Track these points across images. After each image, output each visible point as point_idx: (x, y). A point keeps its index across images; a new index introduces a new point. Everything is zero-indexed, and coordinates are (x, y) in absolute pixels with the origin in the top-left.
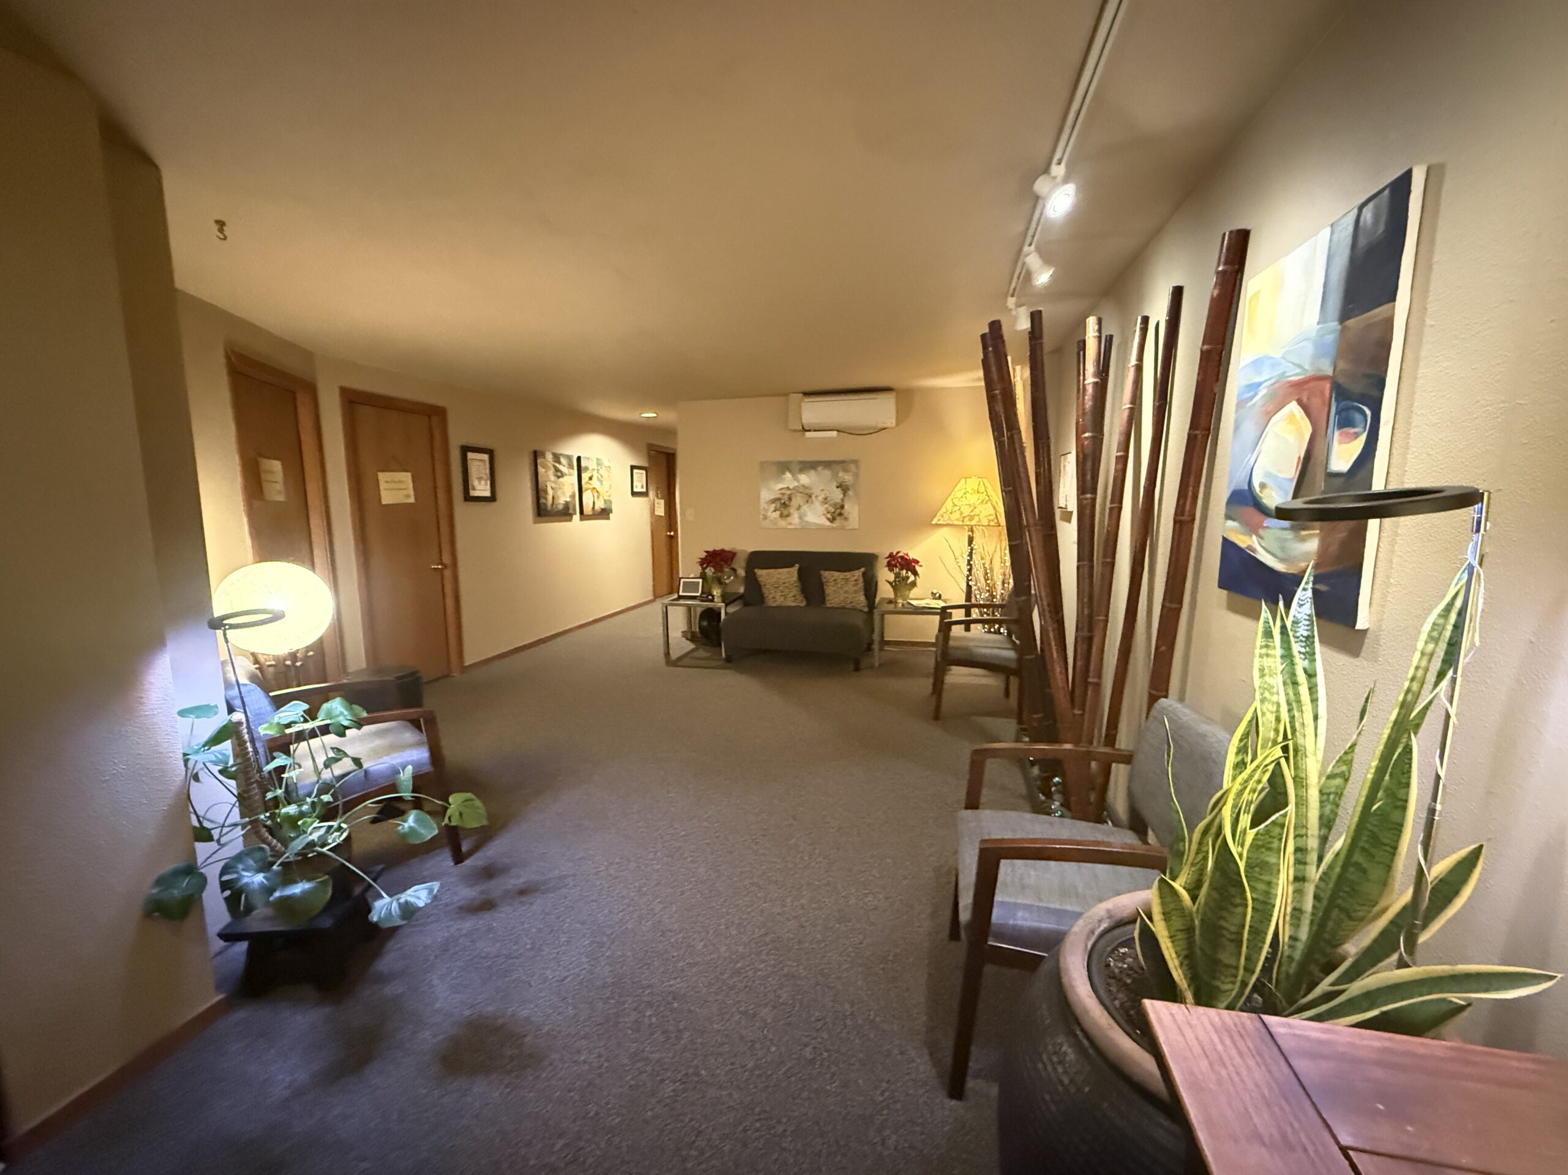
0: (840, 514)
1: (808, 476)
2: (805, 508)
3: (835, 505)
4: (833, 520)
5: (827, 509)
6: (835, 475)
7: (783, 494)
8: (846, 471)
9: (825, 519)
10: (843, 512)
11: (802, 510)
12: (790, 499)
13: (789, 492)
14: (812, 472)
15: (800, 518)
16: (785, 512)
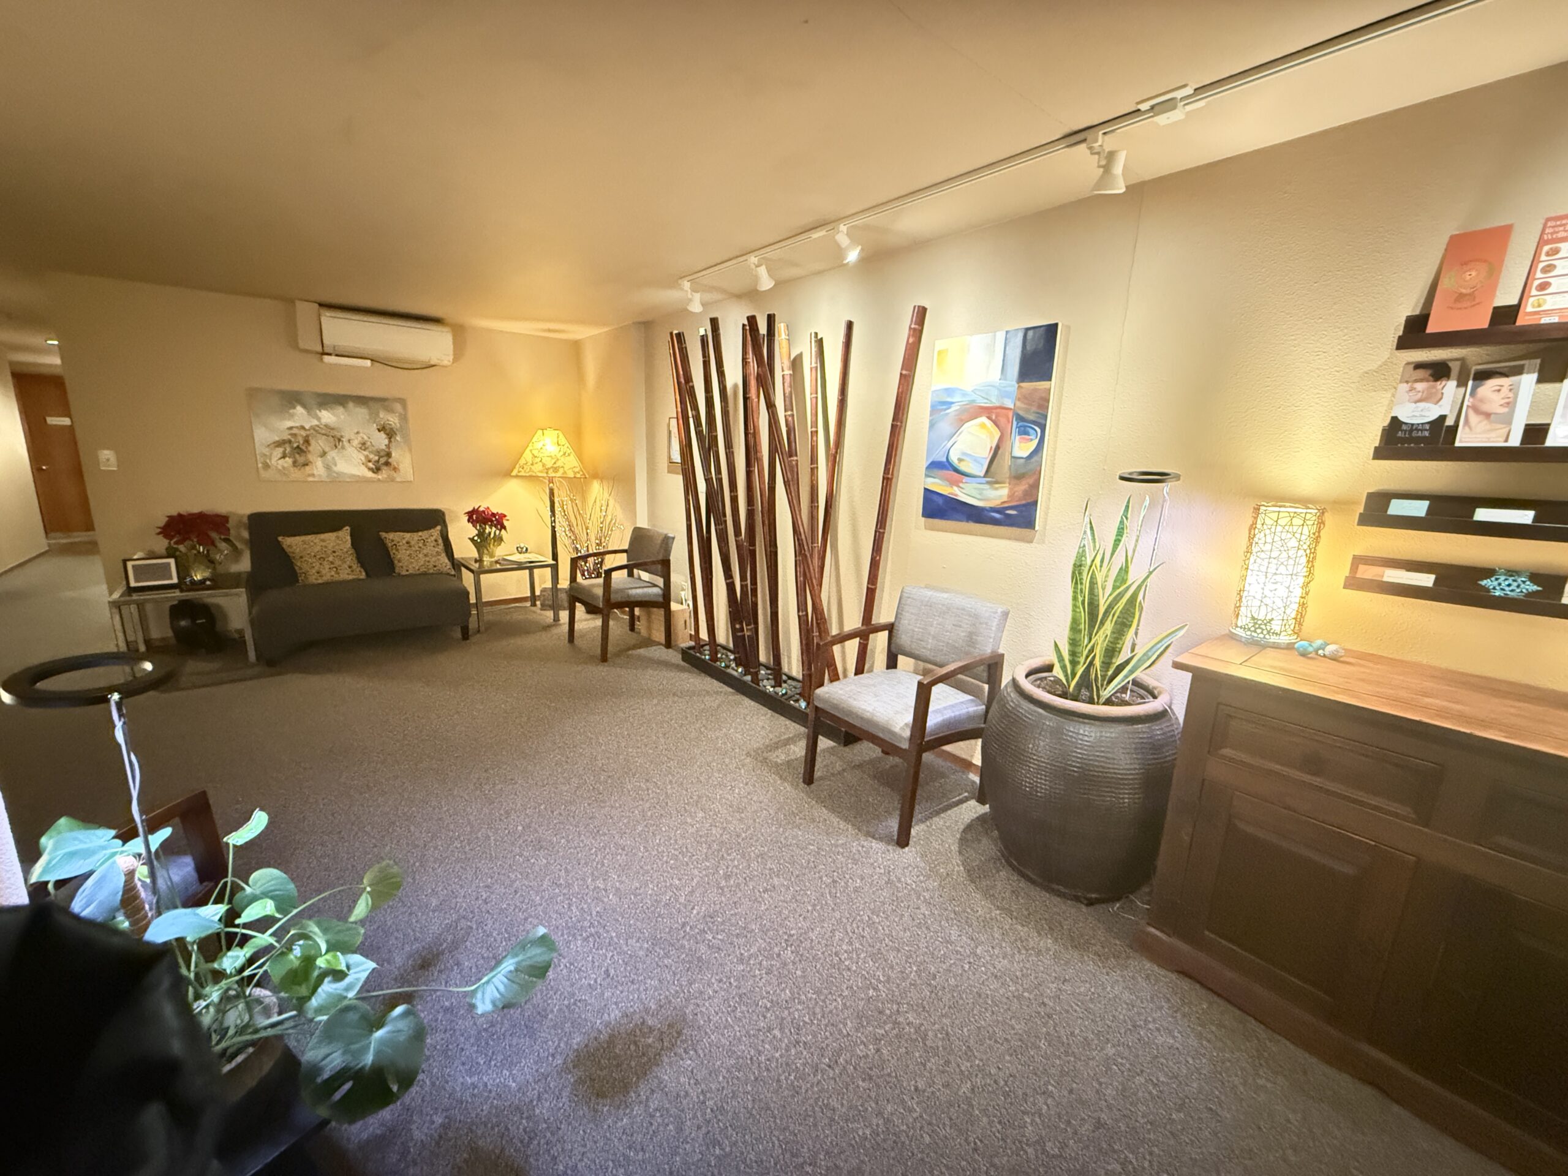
0: (387, 464)
1: (333, 414)
2: (332, 454)
3: (378, 453)
4: (377, 470)
5: (367, 457)
6: (374, 416)
7: (295, 435)
8: (391, 411)
9: (366, 470)
10: (390, 460)
11: (329, 457)
12: (307, 441)
13: (303, 433)
14: (341, 410)
15: (328, 468)
16: (301, 459)
